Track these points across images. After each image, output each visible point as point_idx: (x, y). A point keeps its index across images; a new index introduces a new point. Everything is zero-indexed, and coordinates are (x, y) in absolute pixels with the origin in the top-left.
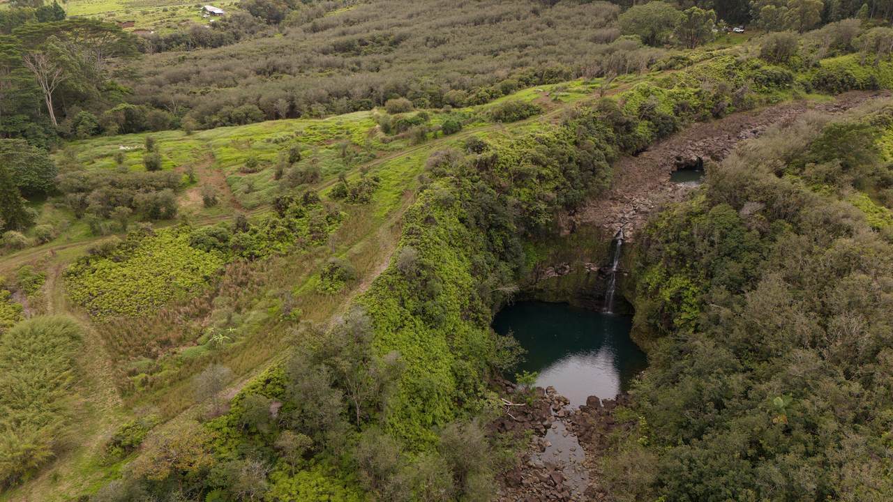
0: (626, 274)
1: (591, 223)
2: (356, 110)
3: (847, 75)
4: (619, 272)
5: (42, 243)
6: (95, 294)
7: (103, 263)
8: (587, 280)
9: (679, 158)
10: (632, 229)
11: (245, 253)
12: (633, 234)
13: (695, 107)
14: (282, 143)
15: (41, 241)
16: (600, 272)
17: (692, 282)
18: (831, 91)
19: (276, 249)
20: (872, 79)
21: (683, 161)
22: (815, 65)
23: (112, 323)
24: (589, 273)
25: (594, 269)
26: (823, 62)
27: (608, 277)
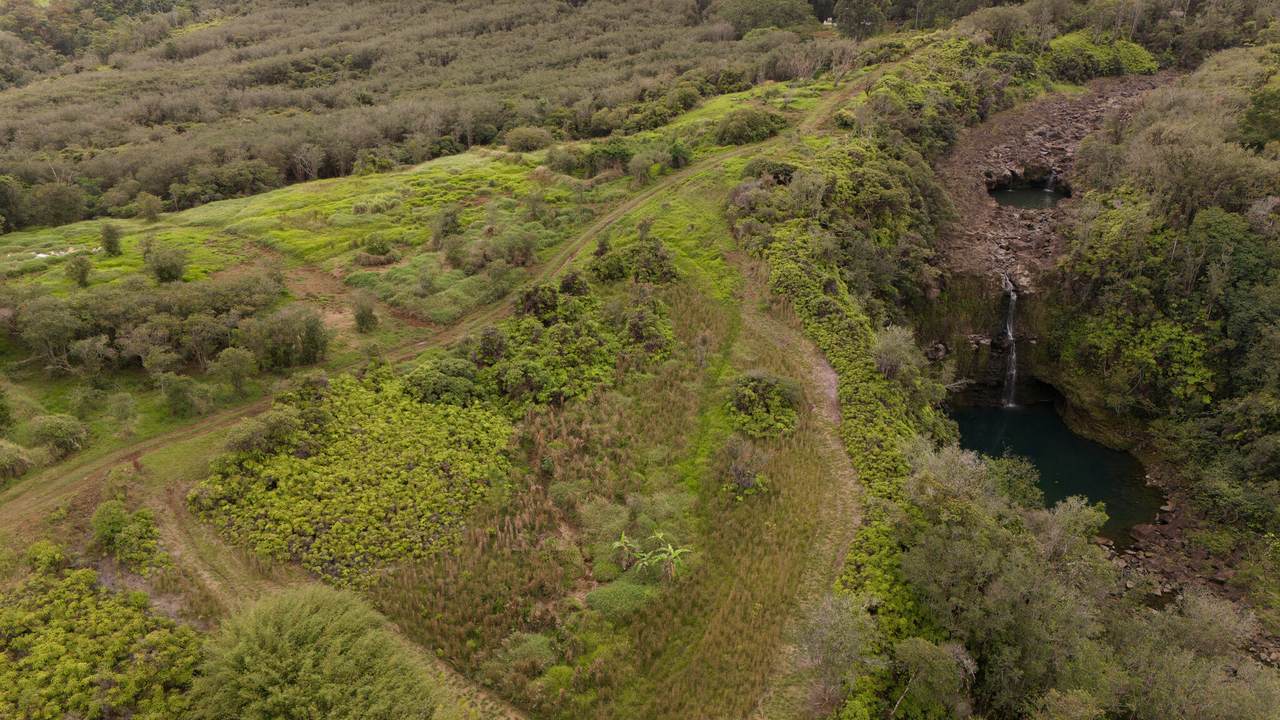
0: (1034, 342)
1: (967, 272)
2: (436, 155)
3: (1090, 57)
4: (1019, 340)
5: (64, 457)
6: (311, 531)
7: (282, 466)
8: (976, 360)
9: (988, 175)
10: (1026, 272)
11: (542, 396)
12: (1033, 280)
13: (959, 107)
14: (389, 212)
15: (60, 452)
16: (993, 345)
17: (1185, 330)
18: (1073, 80)
19: (592, 379)
20: (1117, 61)
21: (994, 178)
22: (1046, 49)
23: (383, 583)
24: (977, 350)
25: (986, 342)
26: (1053, 44)
27: (1007, 351)
